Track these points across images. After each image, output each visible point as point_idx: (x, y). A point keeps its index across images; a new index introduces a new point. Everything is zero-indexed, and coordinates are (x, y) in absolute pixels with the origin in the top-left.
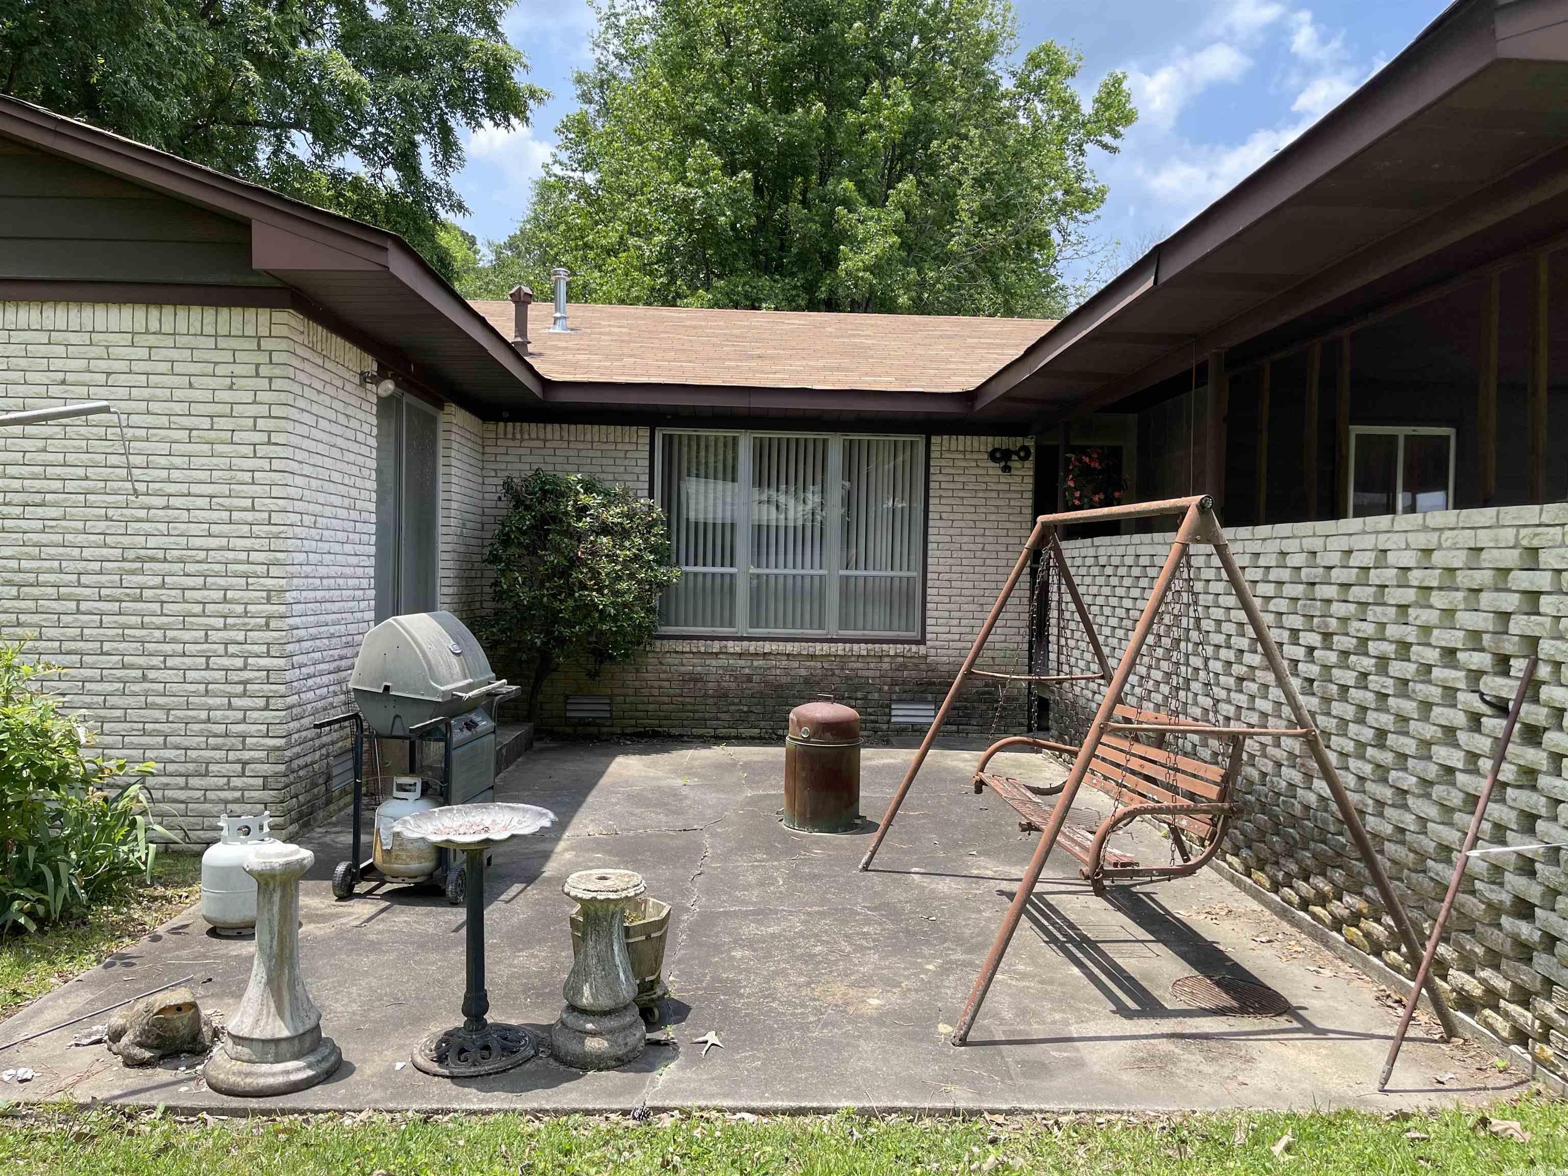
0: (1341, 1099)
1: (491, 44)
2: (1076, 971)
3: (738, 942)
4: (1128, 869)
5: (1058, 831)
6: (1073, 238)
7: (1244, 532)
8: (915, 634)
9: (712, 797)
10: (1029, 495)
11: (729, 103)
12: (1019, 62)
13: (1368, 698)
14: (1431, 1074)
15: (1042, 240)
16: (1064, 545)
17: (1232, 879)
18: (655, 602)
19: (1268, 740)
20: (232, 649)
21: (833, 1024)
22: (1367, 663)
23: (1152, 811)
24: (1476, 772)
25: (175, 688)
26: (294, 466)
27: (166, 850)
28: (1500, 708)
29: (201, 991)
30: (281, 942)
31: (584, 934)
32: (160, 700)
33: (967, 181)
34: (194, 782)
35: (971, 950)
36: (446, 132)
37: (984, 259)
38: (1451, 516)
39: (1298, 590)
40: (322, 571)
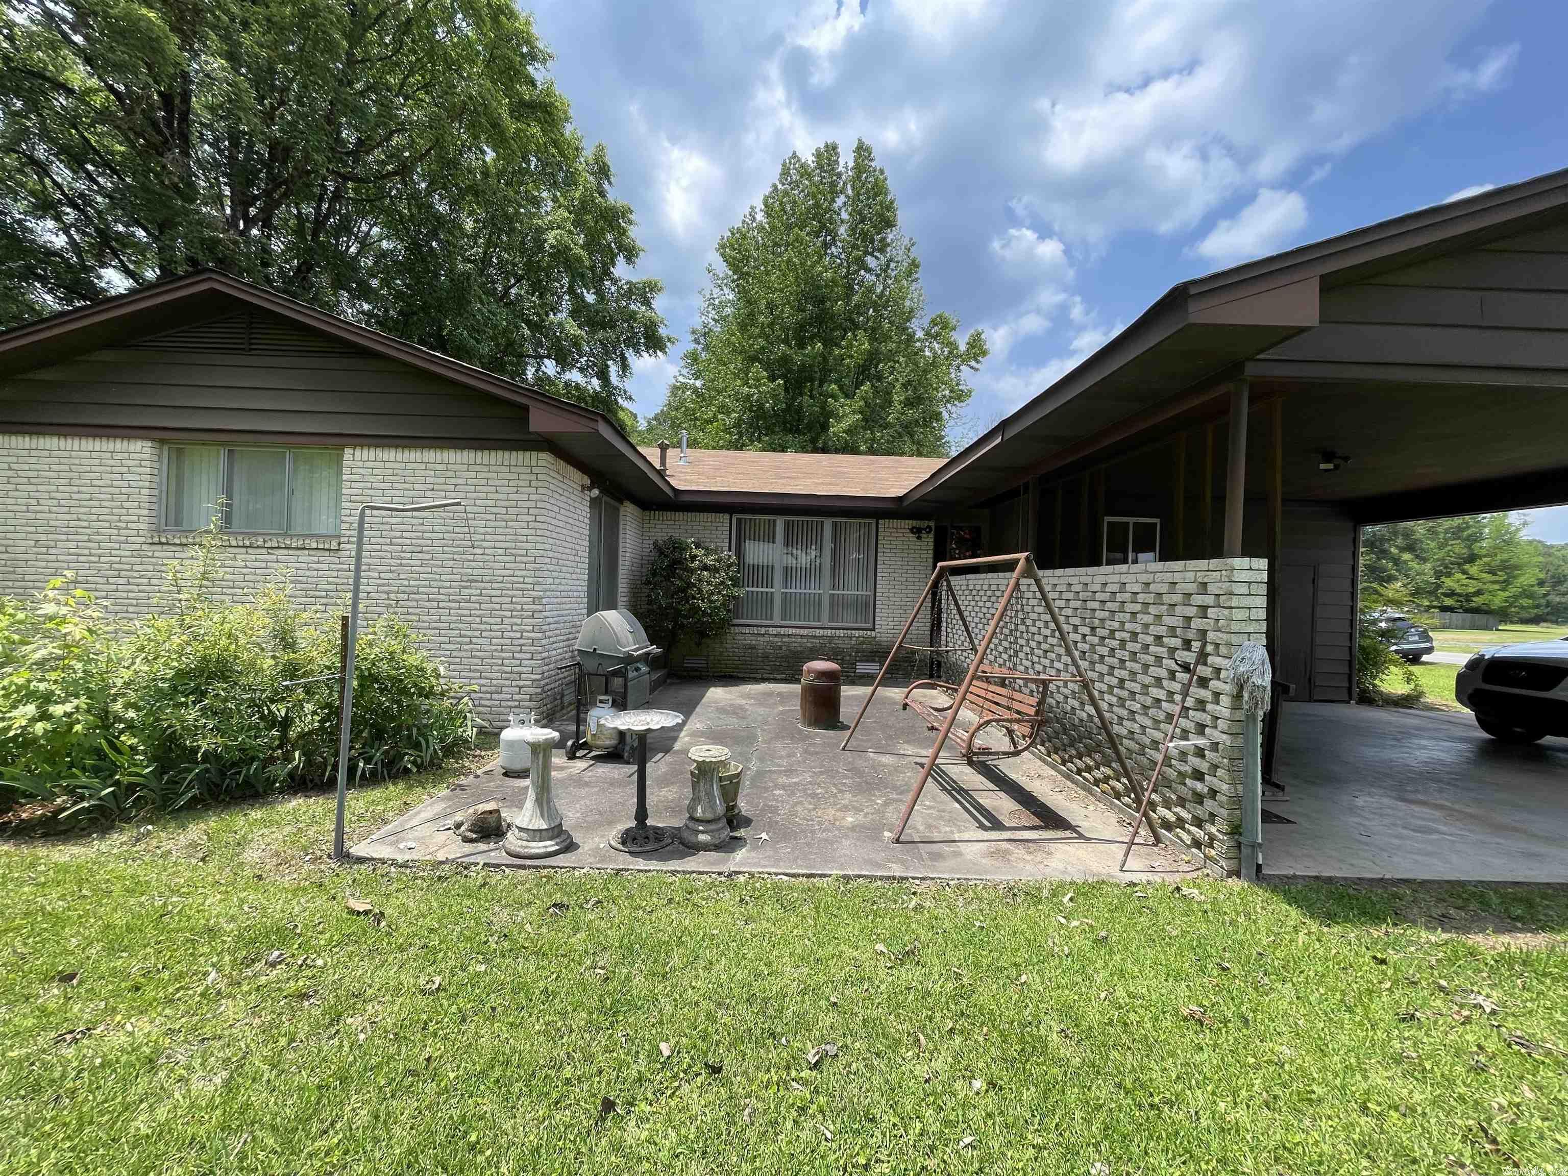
0: (1099, 875)
1: (649, 313)
2: (957, 805)
3: (776, 786)
4: (986, 751)
5: (948, 731)
6: (954, 416)
7: (1048, 572)
8: (870, 625)
9: (761, 710)
10: (931, 552)
11: (772, 344)
12: (926, 323)
13: (1115, 662)
14: (1148, 862)
15: (938, 416)
16: (951, 578)
17: (1040, 759)
18: (731, 607)
19: (1061, 684)
20: (515, 628)
21: (829, 830)
22: (1115, 643)
23: (997, 721)
24: (1172, 701)
25: (486, 648)
26: (548, 534)
27: (481, 732)
28: (1186, 667)
29: (500, 804)
30: (543, 779)
31: (698, 779)
32: (478, 654)
33: (898, 386)
34: (495, 696)
35: (901, 793)
36: (624, 359)
37: (907, 427)
38: (1160, 566)
39: (1078, 604)
40: (562, 588)
